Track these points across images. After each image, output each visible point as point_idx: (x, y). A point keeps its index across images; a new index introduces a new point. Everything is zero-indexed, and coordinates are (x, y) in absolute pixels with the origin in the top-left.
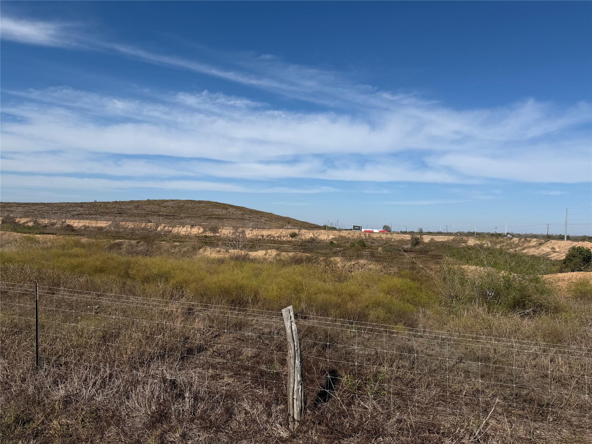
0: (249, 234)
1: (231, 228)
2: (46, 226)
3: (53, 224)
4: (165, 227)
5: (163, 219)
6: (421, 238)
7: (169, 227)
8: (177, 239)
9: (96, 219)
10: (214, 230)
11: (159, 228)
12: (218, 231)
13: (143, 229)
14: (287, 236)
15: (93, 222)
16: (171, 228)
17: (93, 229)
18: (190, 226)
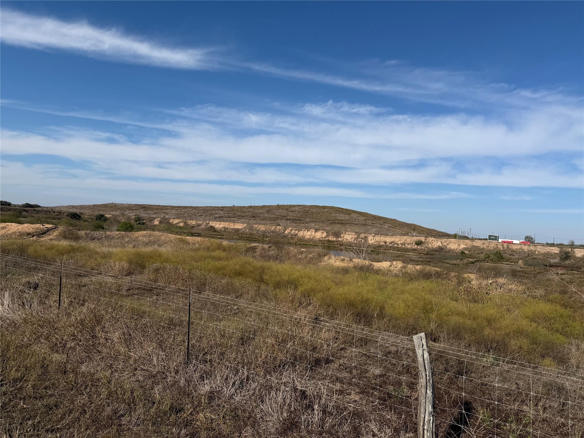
0: (371, 240)
1: (354, 233)
2: (193, 227)
3: (199, 225)
4: (291, 230)
5: (290, 222)
6: (572, 252)
7: (295, 230)
8: (302, 242)
9: (234, 222)
10: (337, 234)
11: (287, 231)
12: (341, 236)
13: (272, 232)
14: (412, 243)
15: (231, 224)
16: (297, 232)
17: (231, 230)
18: (314, 230)
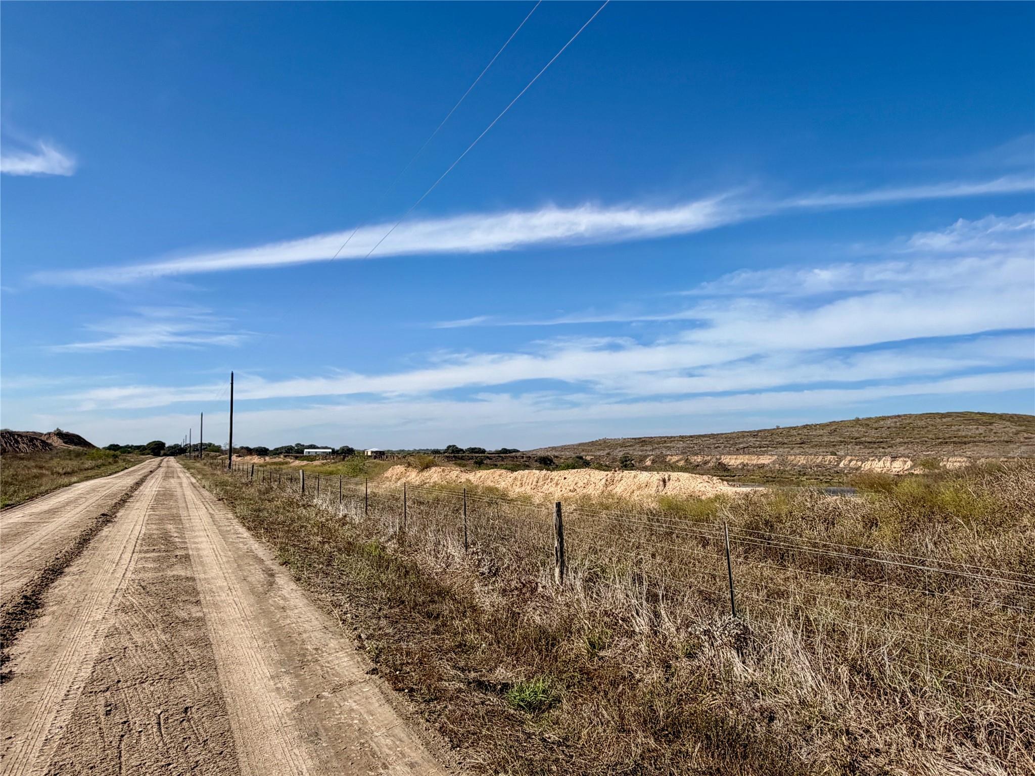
2: (698, 466)
3: (706, 463)
4: (850, 461)
5: (860, 448)
7: (857, 461)
11: (842, 463)
13: (818, 466)
15: (753, 458)
16: (859, 463)
17: (752, 467)
18: (889, 459)
